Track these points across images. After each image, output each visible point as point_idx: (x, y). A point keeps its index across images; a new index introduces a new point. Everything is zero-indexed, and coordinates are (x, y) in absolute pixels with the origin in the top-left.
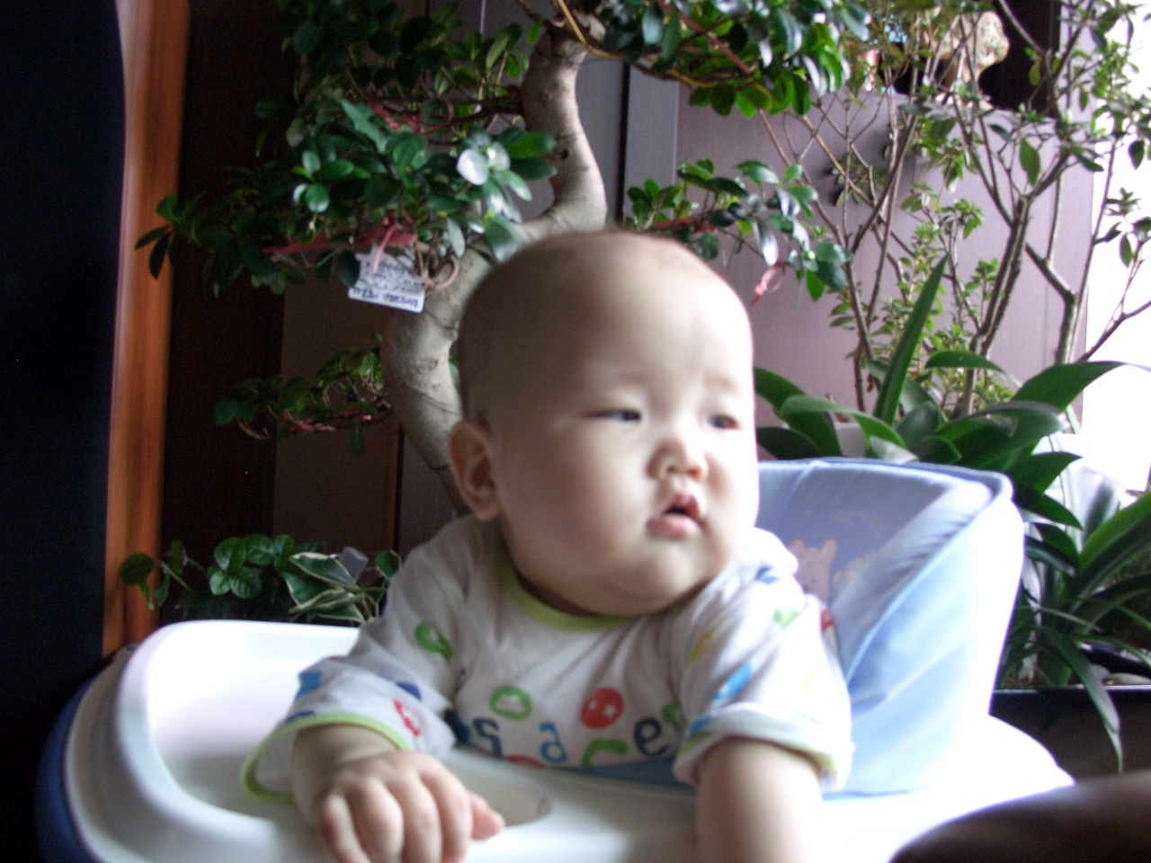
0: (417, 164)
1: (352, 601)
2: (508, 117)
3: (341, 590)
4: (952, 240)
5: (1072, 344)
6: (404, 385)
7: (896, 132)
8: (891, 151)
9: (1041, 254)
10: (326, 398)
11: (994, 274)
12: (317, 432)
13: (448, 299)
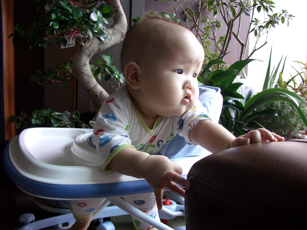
0: (80, 16)
1: (68, 124)
2: (102, 1)
3: (65, 121)
4: (214, 30)
5: (243, 56)
6: (78, 70)
7: (200, 2)
8: (199, 7)
9: (236, 34)
10: (58, 74)
11: (224, 39)
12: (56, 82)
13: (88, 48)
